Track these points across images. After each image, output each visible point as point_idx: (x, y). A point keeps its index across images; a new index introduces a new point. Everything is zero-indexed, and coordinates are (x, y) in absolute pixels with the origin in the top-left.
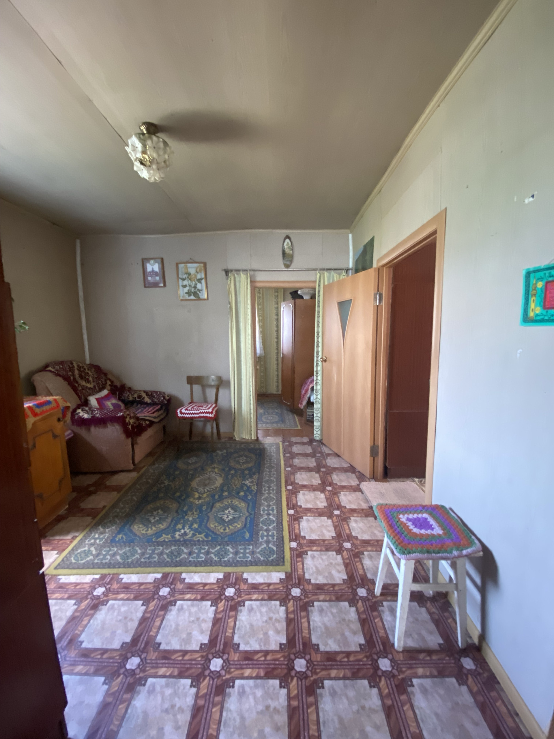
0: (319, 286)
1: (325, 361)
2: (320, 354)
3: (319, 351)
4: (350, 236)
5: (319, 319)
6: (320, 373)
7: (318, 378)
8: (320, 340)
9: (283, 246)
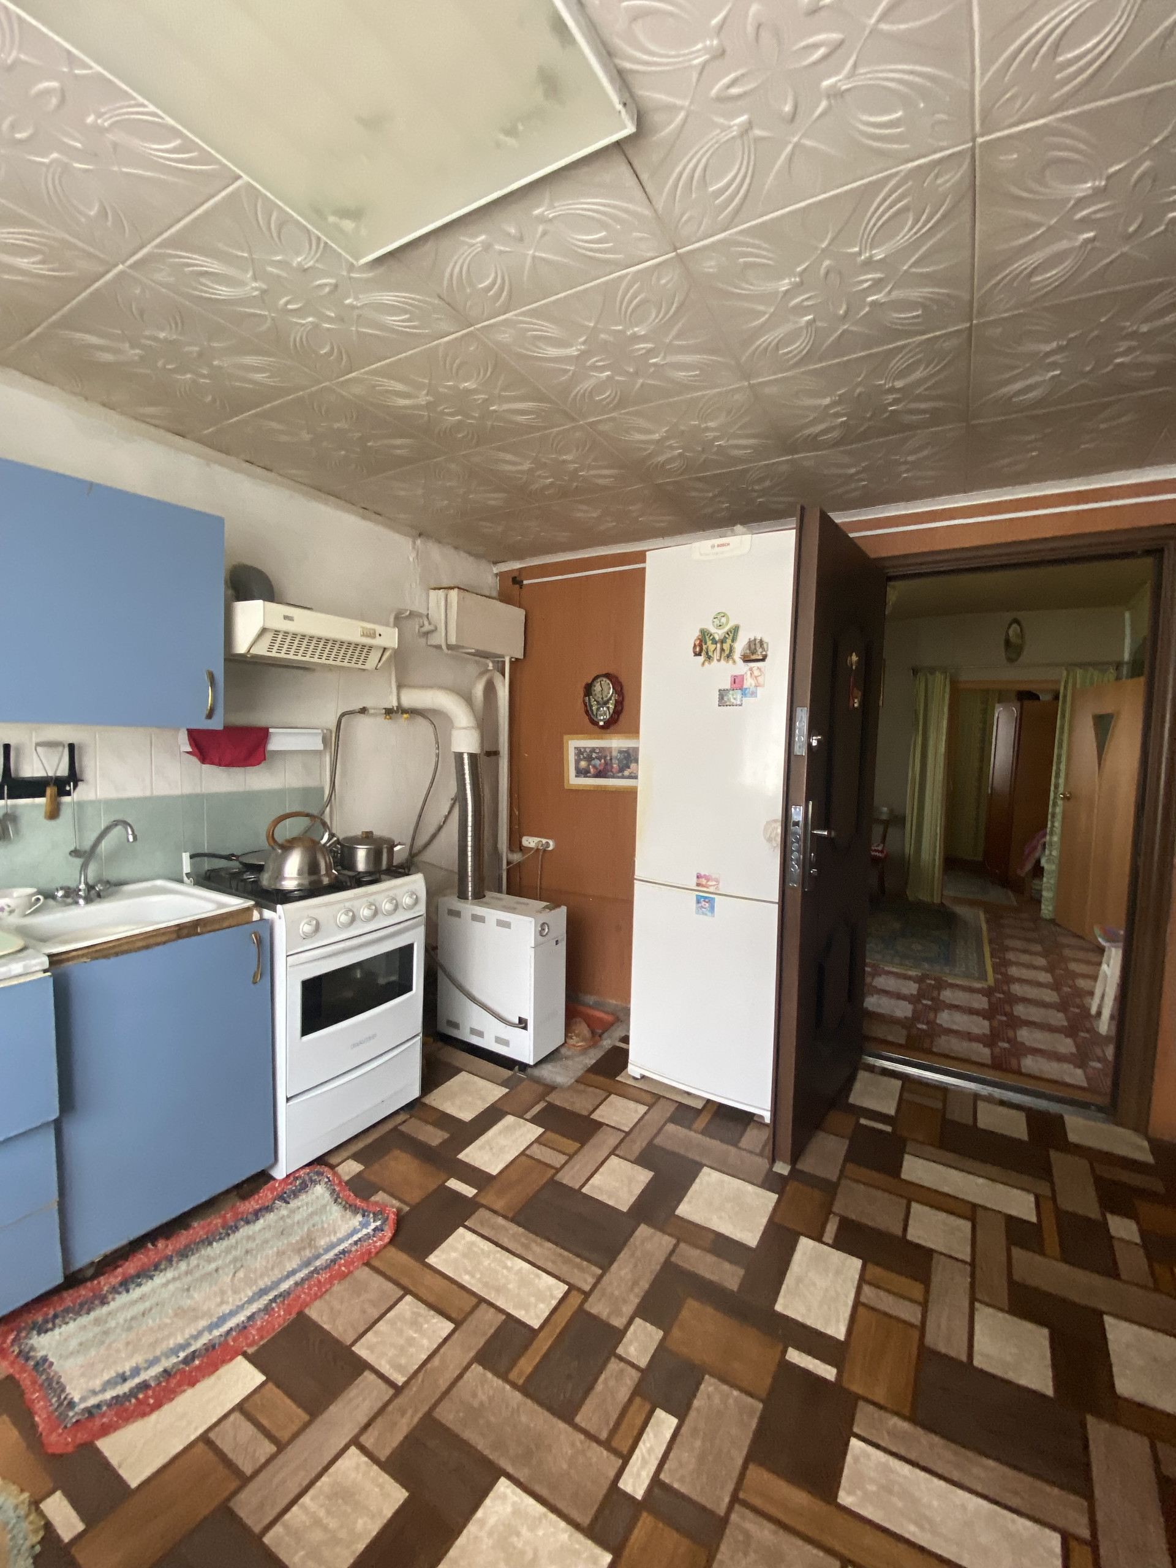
0: (1065, 688)
1: (1068, 799)
2: (1061, 789)
3: (1059, 784)
4: (1127, 615)
5: (1062, 736)
6: (1059, 817)
7: (1056, 824)
8: (1063, 767)
9: (1007, 634)
